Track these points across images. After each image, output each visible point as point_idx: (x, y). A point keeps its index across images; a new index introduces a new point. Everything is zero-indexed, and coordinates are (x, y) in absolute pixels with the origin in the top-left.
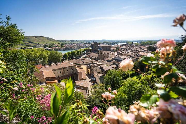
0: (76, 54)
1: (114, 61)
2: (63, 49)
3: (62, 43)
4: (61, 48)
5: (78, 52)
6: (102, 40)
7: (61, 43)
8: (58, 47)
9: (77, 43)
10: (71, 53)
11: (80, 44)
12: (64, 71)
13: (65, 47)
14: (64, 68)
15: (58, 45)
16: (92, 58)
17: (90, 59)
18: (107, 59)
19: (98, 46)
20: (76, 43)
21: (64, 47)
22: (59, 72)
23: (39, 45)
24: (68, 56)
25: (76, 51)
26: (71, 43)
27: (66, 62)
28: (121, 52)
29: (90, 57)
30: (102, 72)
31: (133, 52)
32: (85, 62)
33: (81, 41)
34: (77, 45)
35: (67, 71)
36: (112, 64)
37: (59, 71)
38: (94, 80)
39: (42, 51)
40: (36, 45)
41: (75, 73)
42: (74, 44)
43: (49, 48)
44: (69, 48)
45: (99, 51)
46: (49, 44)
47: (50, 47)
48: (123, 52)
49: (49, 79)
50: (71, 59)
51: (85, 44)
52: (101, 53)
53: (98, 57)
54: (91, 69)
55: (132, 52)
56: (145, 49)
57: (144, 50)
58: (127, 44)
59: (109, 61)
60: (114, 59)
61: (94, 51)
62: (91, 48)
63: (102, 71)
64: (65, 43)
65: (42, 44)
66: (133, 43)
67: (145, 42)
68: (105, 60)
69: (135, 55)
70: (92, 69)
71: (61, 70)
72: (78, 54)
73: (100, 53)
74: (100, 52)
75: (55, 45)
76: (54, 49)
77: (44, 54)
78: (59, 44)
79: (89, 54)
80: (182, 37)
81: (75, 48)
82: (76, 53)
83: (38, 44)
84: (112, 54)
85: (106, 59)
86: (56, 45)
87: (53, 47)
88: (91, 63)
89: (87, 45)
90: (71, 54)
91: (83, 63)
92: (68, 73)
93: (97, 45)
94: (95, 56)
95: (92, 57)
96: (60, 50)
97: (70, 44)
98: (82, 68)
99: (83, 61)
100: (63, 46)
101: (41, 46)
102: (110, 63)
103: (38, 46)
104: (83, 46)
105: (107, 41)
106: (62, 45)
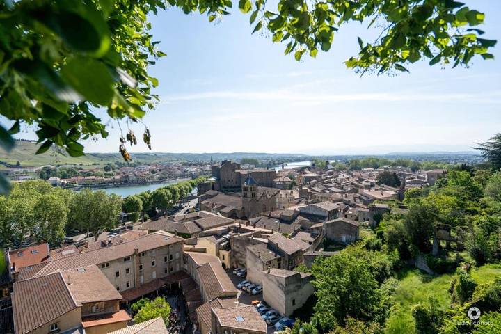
0: (166, 197)
1: (300, 218)
2: (114, 181)
3: (107, 162)
4: (106, 179)
5: (174, 191)
6: (235, 154)
7: (103, 164)
8: (93, 177)
9: (157, 161)
10: (149, 196)
11: (167, 167)
12: (141, 267)
13: (118, 174)
14: (140, 255)
15: (93, 167)
16: (224, 210)
17: (220, 215)
18: (276, 214)
19: (237, 171)
20: (153, 162)
21: (118, 177)
22: (122, 272)
23: (21, 170)
24: (142, 208)
25: (168, 188)
26: (139, 163)
27: (138, 227)
28: (309, 191)
29: (216, 207)
30: (278, 260)
31: (342, 188)
32: (204, 226)
33: (168, 155)
34: (160, 170)
35: (153, 263)
36: (299, 231)
37: (121, 267)
38: (254, 291)
39: (42, 190)
40: (9, 169)
41: (181, 271)
42: (149, 167)
43: (62, 181)
44: (135, 178)
45: (245, 189)
46: (59, 166)
47: (64, 177)
48: (314, 189)
49: (94, 308)
50: (148, 216)
51: (184, 164)
52: (253, 196)
53: (243, 208)
54: (233, 251)
55: (340, 191)
56: (374, 181)
57: (369, 184)
58: (313, 165)
59: (285, 220)
60: (301, 213)
61: (224, 187)
62: (213, 179)
63: (278, 256)
64: (117, 163)
65: (33, 167)
66: (327, 163)
67: (361, 161)
68: (269, 217)
69: (358, 200)
70: (237, 250)
71: (129, 264)
72: (174, 198)
73: (249, 195)
74: (249, 190)
75: (80, 169)
76: (81, 181)
77: (56, 202)
78: (96, 167)
79: (210, 197)
80: (482, 149)
81: (156, 177)
82: (168, 196)
83: (18, 165)
84: (284, 196)
85: (274, 214)
86: (86, 169)
87: (76, 175)
88: (229, 230)
89: (192, 169)
90: (150, 199)
91: (199, 230)
92: (154, 273)
93: (233, 170)
94: (232, 204)
95: (224, 207)
96: (102, 185)
97: (135, 166)
98: (204, 250)
99: (200, 223)
100: (111, 172)
101: (27, 173)
102: (290, 228)
103: (17, 173)
104: (179, 172)
105: (249, 157)
106: (107, 169)
